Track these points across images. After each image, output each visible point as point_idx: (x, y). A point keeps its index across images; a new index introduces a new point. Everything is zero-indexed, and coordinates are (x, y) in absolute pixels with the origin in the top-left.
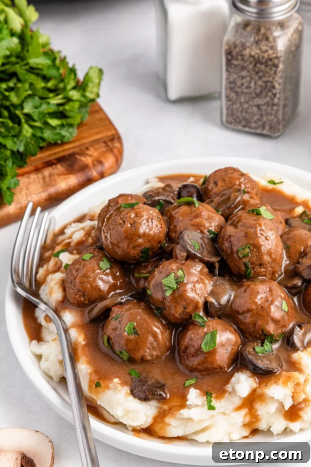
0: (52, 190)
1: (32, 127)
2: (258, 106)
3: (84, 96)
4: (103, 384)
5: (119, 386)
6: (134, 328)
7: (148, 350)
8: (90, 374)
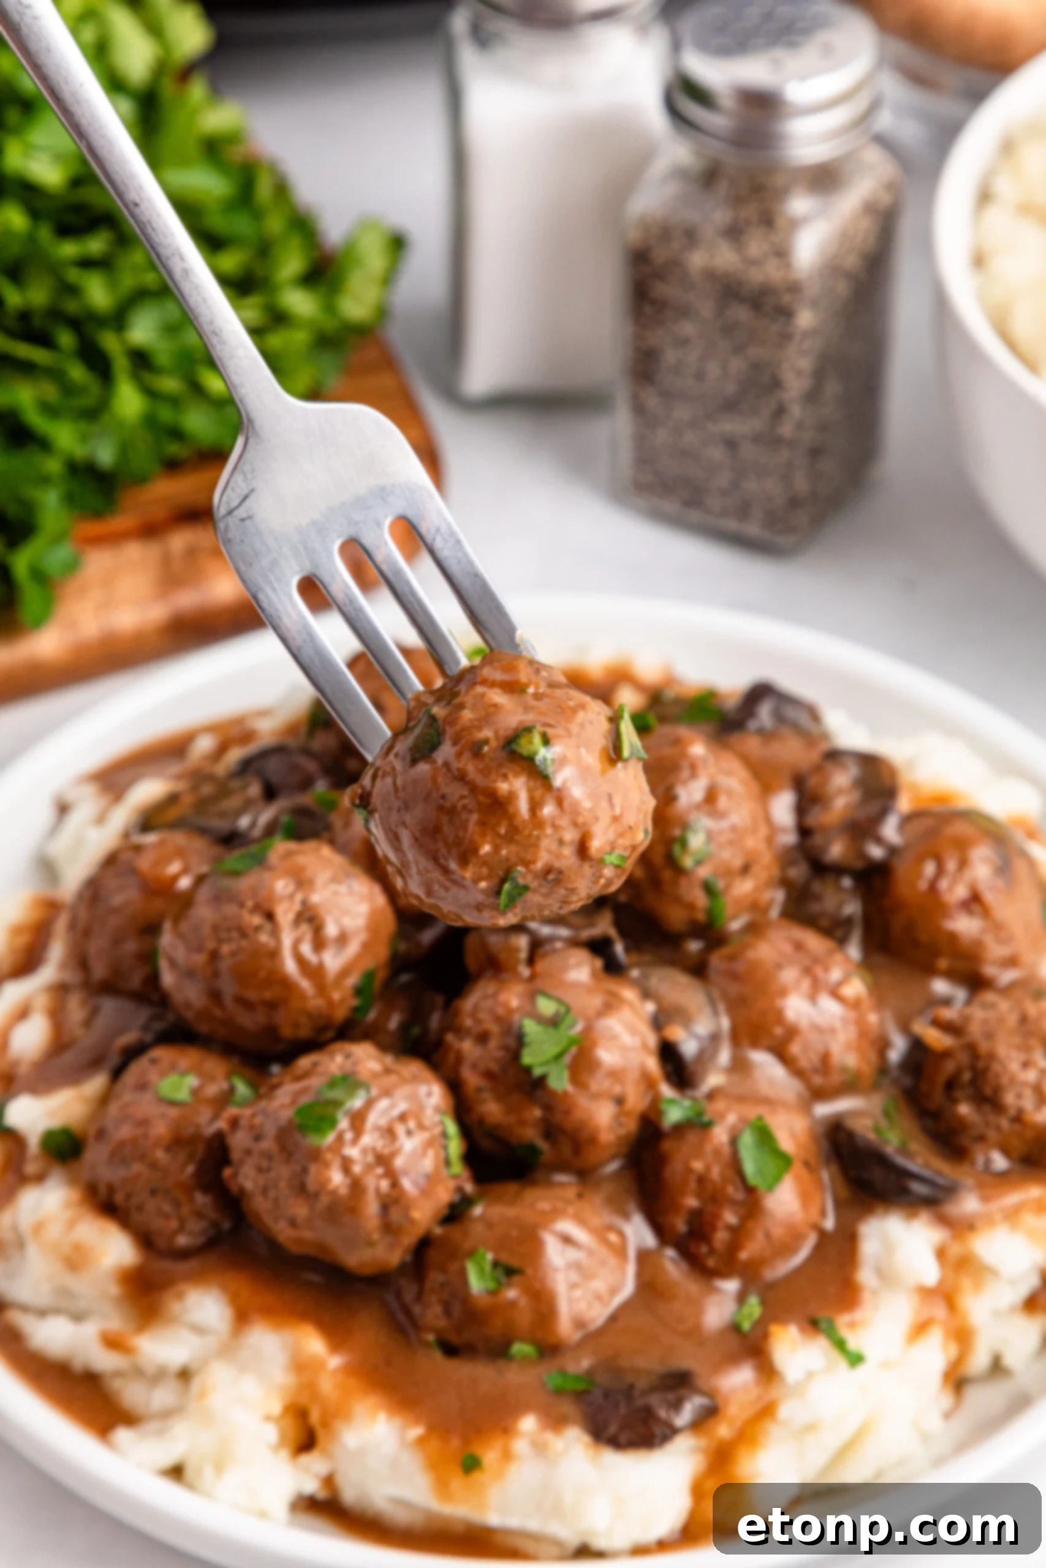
1: (150, 393)
2: (731, 444)
3: (330, 308)
4: (490, 1456)
5: (549, 1436)
6: (496, 1264)
7: (578, 1293)
8: (421, 1441)
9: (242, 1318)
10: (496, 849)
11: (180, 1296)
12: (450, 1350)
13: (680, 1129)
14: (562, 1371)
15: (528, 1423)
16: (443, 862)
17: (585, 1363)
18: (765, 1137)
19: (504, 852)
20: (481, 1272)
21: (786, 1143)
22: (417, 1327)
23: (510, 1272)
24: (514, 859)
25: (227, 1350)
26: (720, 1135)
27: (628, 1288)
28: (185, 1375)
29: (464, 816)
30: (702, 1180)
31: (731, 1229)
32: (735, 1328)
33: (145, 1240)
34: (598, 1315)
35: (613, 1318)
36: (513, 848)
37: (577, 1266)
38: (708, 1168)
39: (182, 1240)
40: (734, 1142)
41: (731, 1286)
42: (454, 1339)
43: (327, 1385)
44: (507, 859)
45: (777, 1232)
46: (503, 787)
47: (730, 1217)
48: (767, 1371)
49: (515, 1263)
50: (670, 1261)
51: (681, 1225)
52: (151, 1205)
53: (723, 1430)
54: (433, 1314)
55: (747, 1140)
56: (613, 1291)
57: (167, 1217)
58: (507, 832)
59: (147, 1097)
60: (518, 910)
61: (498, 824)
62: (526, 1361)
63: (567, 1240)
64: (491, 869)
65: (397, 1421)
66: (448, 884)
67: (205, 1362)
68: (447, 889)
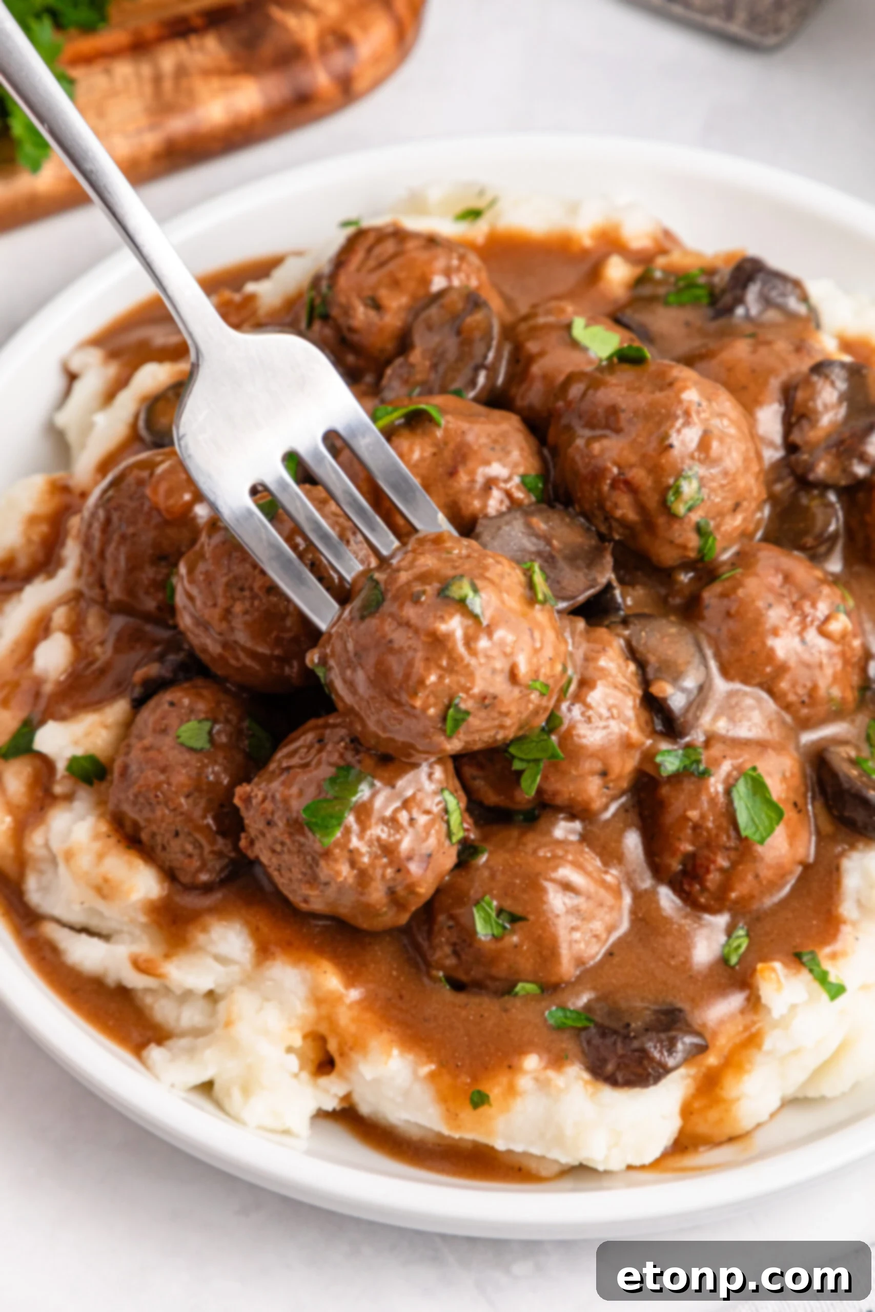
0: (178, 125)
4: (495, 1092)
5: (551, 1074)
6: (500, 911)
7: (577, 935)
8: (432, 1076)
9: (264, 952)
10: (441, 678)
11: (205, 930)
12: (458, 986)
13: (676, 778)
14: (563, 1007)
15: (532, 1062)
16: (396, 696)
17: (584, 999)
18: (758, 786)
19: (447, 681)
20: (487, 920)
21: (777, 789)
22: (428, 965)
23: (515, 919)
24: (455, 687)
25: (248, 981)
26: (716, 785)
27: (625, 926)
28: (211, 996)
29: (410, 654)
30: (697, 827)
31: (722, 870)
32: (724, 960)
33: (169, 874)
34: (595, 952)
35: (610, 954)
36: (454, 678)
37: (575, 911)
38: (703, 817)
39: (204, 877)
40: (728, 792)
41: (722, 920)
42: (462, 976)
43: (345, 1018)
44: (450, 688)
45: (766, 873)
46: (443, 628)
47: (722, 862)
48: (754, 1003)
49: (518, 910)
50: (667, 899)
51: (676, 866)
52: (175, 845)
53: (712, 1060)
54: (443, 954)
55: (741, 790)
56: (610, 929)
57: (190, 856)
58: (448, 664)
59: (168, 740)
60: (461, 736)
61: (440, 658)
62: (528, 997)
63: (567, 887)
64: (436, 697)
65: (410, 1057)
66: (401, 716)
67: (230, 990)
68: (400, 722)
